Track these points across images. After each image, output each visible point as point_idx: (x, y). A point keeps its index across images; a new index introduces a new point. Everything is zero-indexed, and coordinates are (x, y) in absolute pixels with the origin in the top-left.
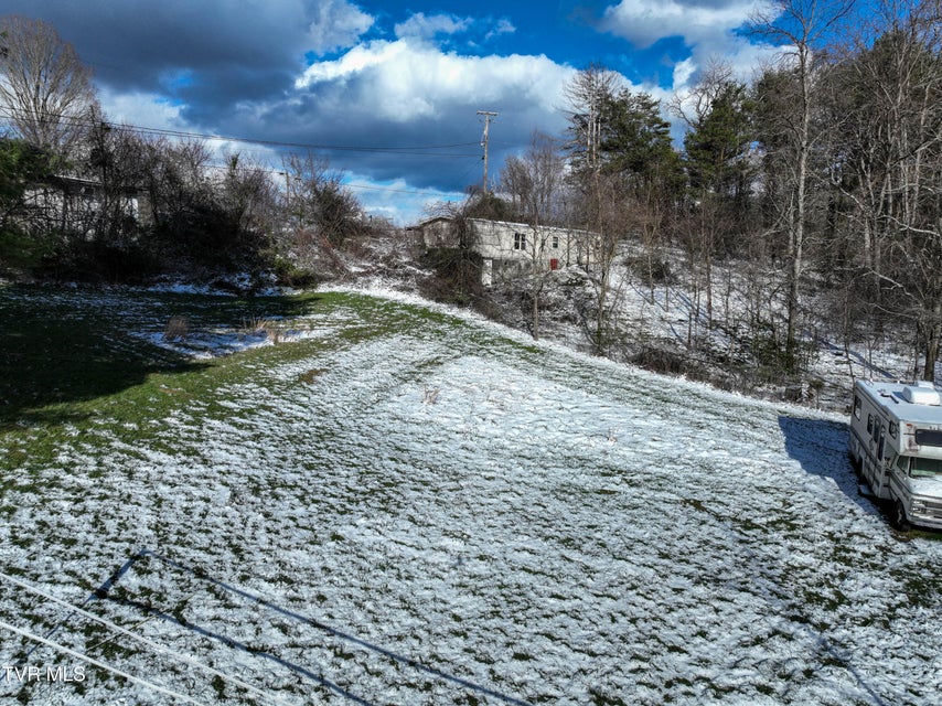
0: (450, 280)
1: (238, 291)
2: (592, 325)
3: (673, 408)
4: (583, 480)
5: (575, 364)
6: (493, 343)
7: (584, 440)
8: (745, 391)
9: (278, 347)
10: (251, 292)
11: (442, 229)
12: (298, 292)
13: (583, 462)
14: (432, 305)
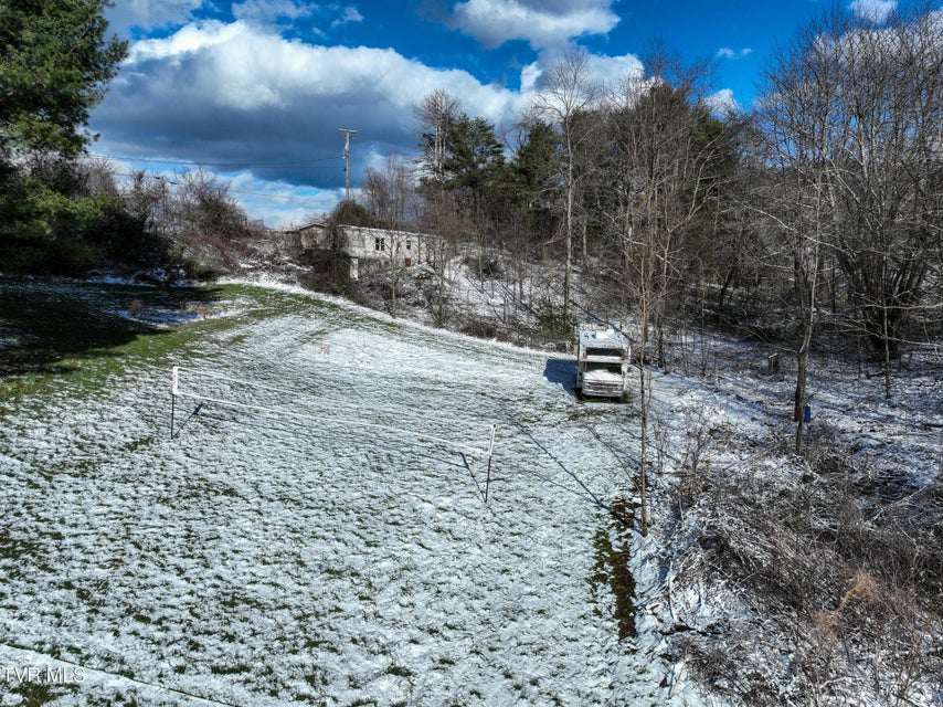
0: (326, 275)
1: (158, 283)
2: (436, 307)
3: (484, 356)
4: (422, 386)
5: (422, 333)
6: (362, 320)
7: (425, 370)
8: (532, 346)
9: (207, 322)
10: (167, 283)
11: (317, 235)
12: (203, 284)
13: (423, 380)
14: (313, 294)
